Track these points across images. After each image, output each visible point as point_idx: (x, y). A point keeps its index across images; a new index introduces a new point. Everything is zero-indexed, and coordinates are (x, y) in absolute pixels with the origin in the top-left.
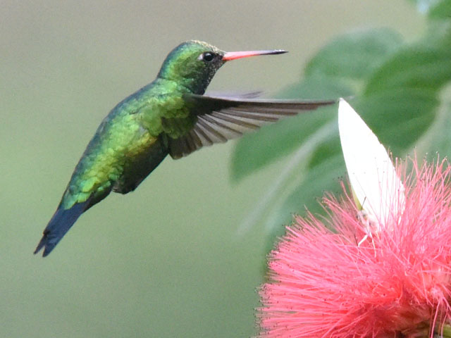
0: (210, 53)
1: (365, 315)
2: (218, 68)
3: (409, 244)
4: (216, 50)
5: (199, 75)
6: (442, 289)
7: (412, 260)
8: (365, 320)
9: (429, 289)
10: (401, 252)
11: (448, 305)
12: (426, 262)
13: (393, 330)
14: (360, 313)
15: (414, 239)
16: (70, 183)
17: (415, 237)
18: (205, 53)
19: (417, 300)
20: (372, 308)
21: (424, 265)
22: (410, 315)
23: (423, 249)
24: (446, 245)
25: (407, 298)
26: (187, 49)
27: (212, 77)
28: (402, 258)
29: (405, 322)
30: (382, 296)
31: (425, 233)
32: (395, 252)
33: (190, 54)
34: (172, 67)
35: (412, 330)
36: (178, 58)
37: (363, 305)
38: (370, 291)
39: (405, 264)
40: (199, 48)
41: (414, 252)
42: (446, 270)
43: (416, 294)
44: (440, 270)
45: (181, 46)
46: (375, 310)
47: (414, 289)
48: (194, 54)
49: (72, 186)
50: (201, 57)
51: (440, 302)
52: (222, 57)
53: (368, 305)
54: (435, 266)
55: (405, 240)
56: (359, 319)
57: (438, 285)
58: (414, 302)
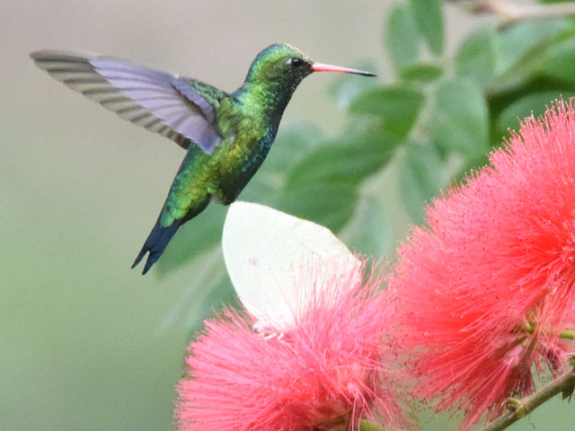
0: (299, 59)
1: (282, 410)
2: (304, 76)
3: (325, 340)
4: (306, 58)
5: (284, 80)
6: (359, 384)
7: (328, 356)
8: (281, 416)
9: (345, 385)
10: (317, 347)
11: (364, 400)
12: (342, 356)
13: (309, 425)
14: (277, 408)
15: (330, 334)
16: (167, 200)
17: (332, 332)
18: (294, 59)
19: (333, 395)
20: (288, 402)
21: (340, 360)
22: (326, 410)
23: (339, 345)
24: (362, 340)
25: (323, 393)
26: (277, 52)
27: (297, 84)
28: (318, 354)
29: (321, 417)
30: (299, 391)
31: (341, 328)
32: (311, 348)
33: (279, 56)
34: (260, 67)
35: (329, 425)
36: (267, 59)
37: (280, 402)
38: (286, 385)
39: (322, 361)
40: (289, 52)
41: (329, 347)
42: (362, 365)
43: (333, 389)
44: (356, 365)
45: (272, 46)
46: (292, 405)
47: (329, 384)
48: (283, 58)
49: (169, 203)
50: (289, 62)
51: (356, 397)
52: (310, 66)
53: (285, 401)
54: (351, 361)
55: (321, 335)
56: (276, 414)
57: (355, 380)
58: (330, 397)
